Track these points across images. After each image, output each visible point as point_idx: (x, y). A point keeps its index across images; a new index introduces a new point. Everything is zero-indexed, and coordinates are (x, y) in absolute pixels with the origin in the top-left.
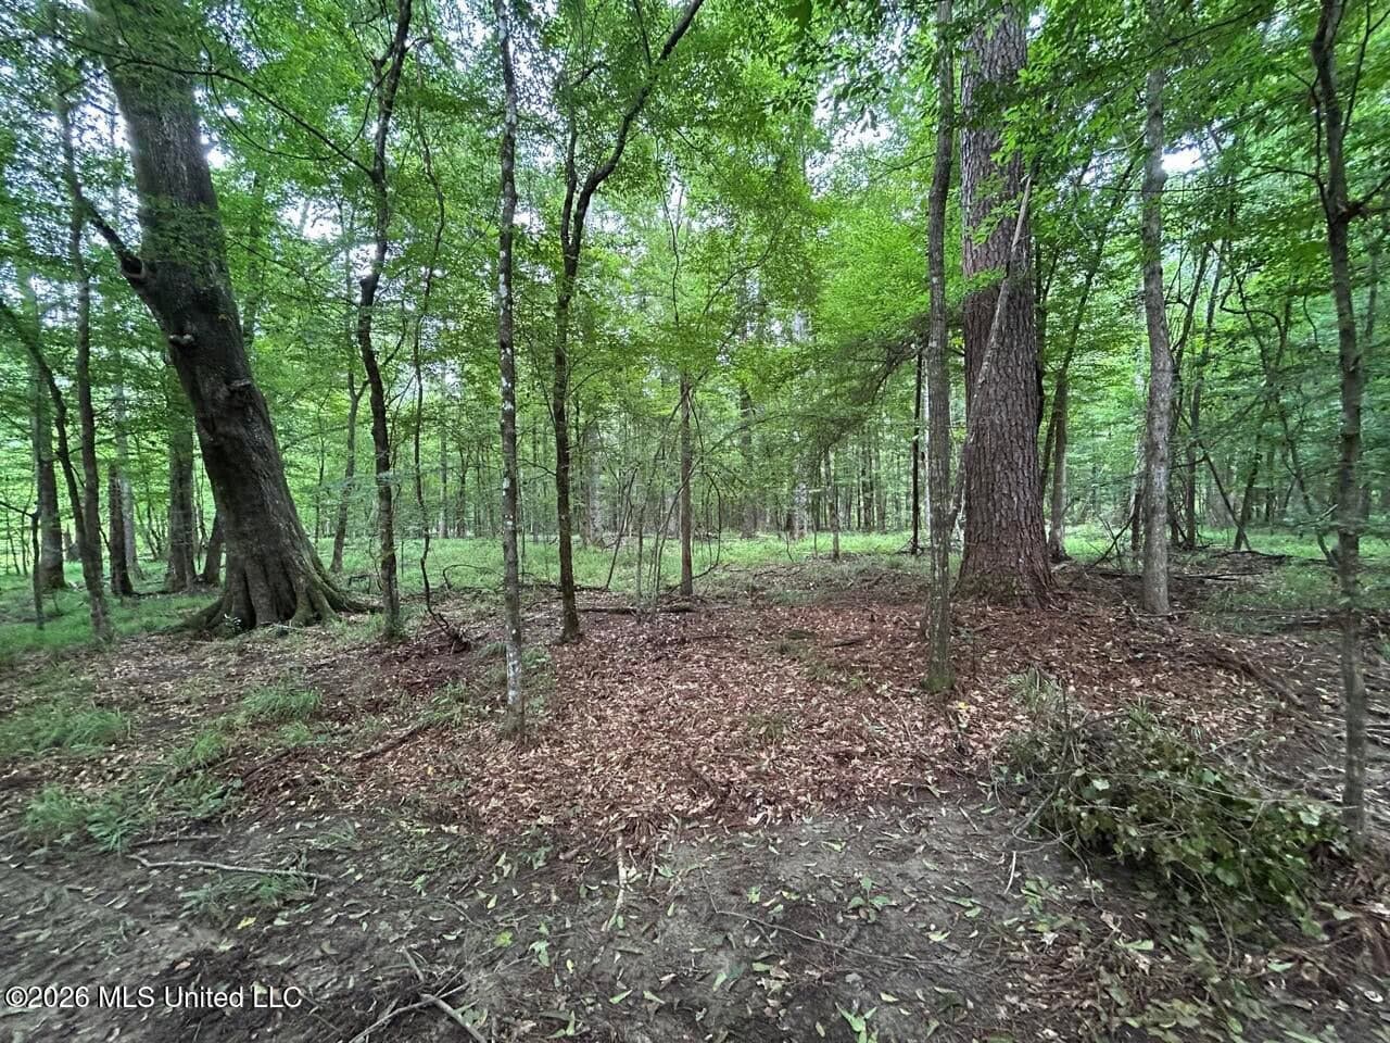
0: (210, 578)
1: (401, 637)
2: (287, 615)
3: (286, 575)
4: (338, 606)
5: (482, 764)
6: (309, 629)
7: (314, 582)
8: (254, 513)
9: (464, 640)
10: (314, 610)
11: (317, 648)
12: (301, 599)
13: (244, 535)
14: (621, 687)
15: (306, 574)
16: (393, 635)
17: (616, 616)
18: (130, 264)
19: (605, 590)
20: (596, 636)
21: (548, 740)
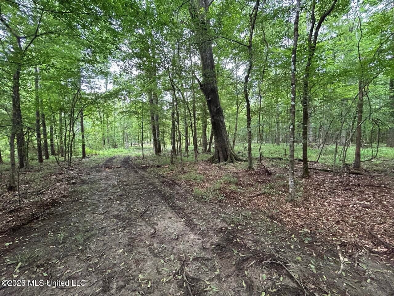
0: (209, 151)
1: (252, 169)
2: (226, 160)
3: (226, 151)
4: (236, 159)
5: (282, 207)
6: (231, 164)
7: (231, 153)
8: (220, 137)
9: (270, 172)
10: (231, 159)
11: (233, 168)
12: (229, 157)
13: (218, 141)
14: (330, 196)
15: (230, 151)
16: (250, 168)
17: (323, 172)
18: (201, 86)
19: (316, 162)
20: (315, 177)
21: (303, 206)
